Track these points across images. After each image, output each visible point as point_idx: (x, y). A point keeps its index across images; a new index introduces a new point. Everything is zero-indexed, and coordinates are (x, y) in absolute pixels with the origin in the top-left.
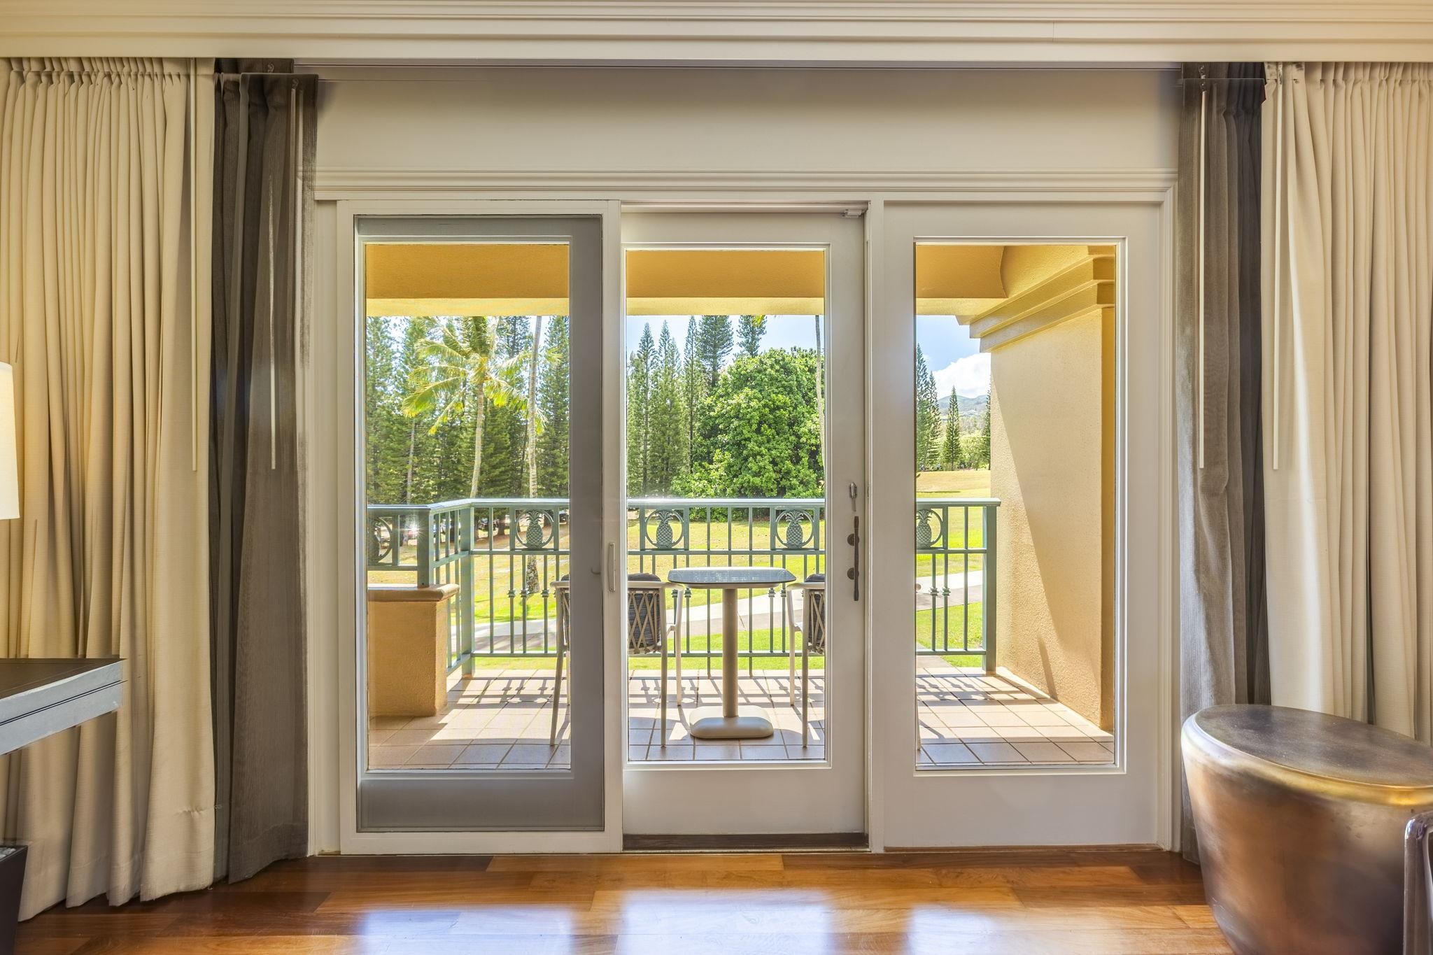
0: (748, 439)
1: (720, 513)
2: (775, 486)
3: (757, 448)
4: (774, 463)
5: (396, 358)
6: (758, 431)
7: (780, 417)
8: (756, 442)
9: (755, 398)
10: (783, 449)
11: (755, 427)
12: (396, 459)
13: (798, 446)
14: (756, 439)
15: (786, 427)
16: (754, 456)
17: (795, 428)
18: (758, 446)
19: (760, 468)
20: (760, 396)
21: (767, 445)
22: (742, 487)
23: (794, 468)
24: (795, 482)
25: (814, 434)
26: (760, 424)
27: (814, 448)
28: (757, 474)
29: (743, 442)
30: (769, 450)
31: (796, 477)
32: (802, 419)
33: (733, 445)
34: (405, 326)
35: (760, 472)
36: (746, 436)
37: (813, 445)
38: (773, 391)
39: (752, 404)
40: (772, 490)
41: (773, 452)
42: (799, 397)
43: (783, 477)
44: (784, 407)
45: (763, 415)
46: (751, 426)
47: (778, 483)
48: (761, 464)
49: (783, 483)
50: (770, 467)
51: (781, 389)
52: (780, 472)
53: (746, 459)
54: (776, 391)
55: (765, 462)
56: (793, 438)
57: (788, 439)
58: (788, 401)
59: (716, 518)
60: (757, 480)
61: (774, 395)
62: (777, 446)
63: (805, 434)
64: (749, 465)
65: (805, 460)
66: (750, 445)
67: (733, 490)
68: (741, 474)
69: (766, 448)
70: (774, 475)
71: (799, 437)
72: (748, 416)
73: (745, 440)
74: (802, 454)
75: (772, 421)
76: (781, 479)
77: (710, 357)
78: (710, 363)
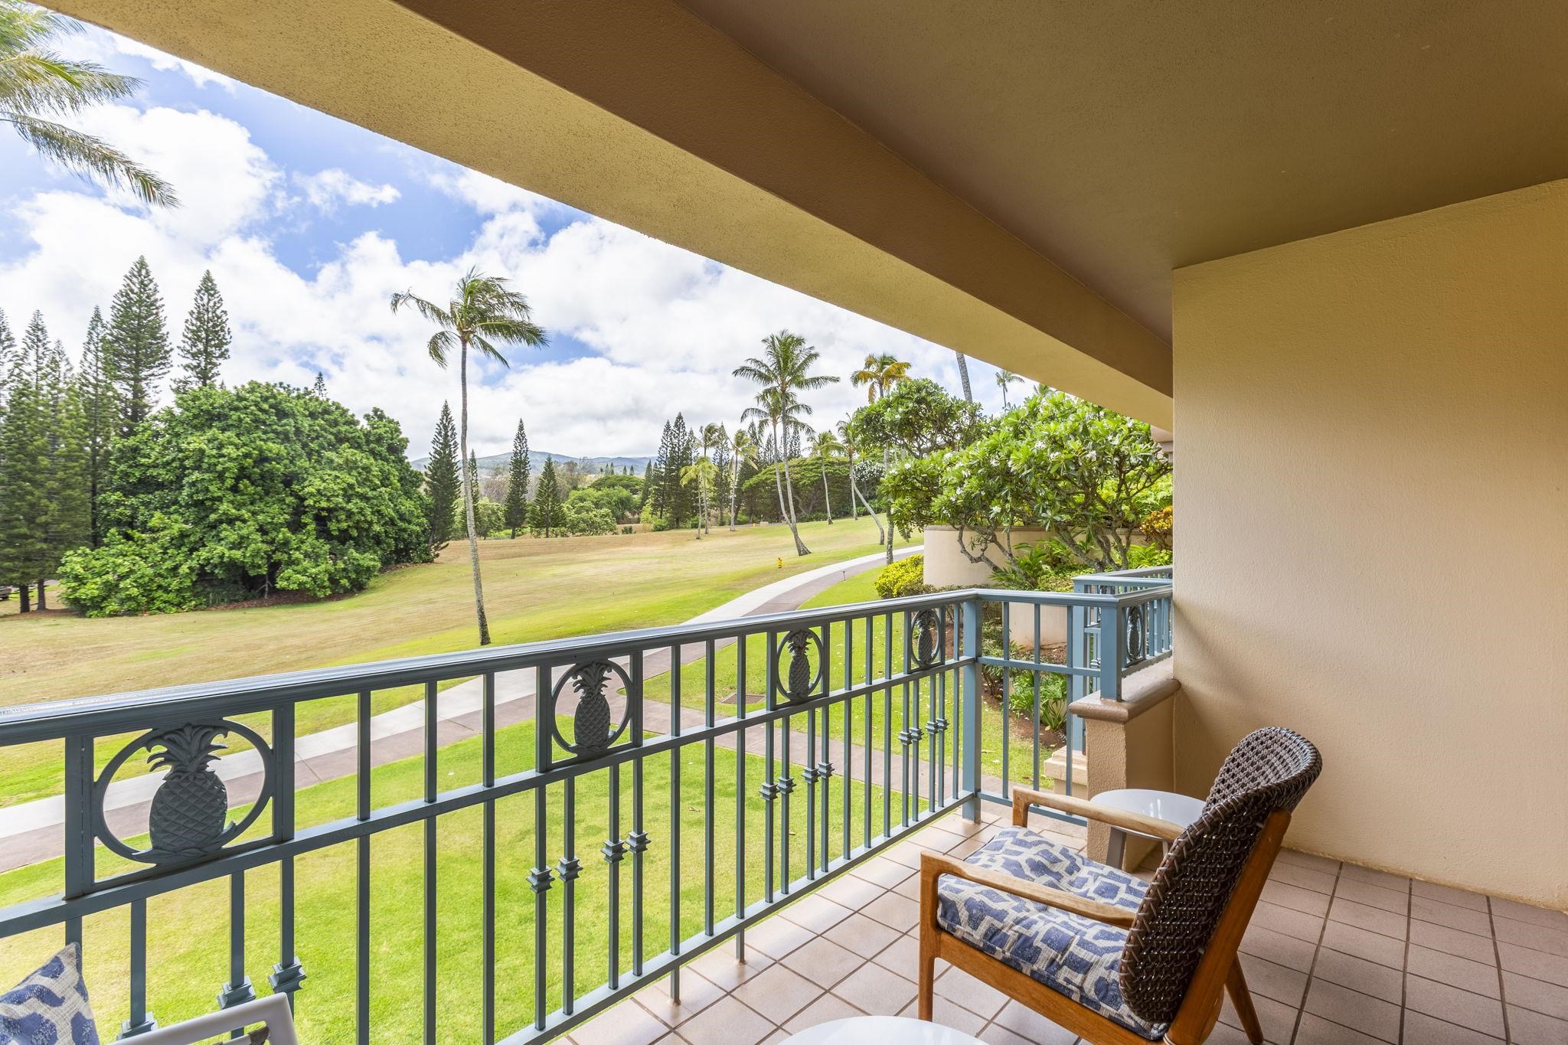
0: (220, 499)
1: (165, 602)
2: (265, 561)
3: (234, 511)
4: (262, 530)
6: (234, 489)
7: (271, 472)
8: (232, 502)
9: (231, 444)
10: (276, 512)
11: (229, 483)
13: (299, 510)
14: (232, 498)
15: (281, 485)
16: (231, 521)
17: (296, 487)
18: (235, 508)
19: (242, 537)
20: (237, 441)
21: (252, 508)
22: (209, 563)
23: (294, 537)
24: (297, 555)
25: (325, 495)
26: (238, 479)
27: (324, 514)
28: (235, 546)
29: (208, 503)
30: (254, 513)
31: (297, 549)
32: (305, 476)
33: (188, 506)
35: (240, 543)
36: (215, 495)
37: (323, 509)
38: (259, 437)
39: (224, 451)
40: (259, 567)
41: (260, 517)
42: (298, 446)
43: (277, 549)
44: (279, 458)
45: (242, 468)
46: (223, 482)
47: (269, 557)
48: (244, 532)
49: (278, 556)
50: (258, 537)
51: (271, 435)
52: (272, 542)
53: (213, 526)
54: (264, 437)
55: (249, 529)
56: (290, 500)
57: (284, 500)
58: (284, 452)
59: (159, 609)
60: (237, 554)
61: (262, 443)
62: (266, 509)
63: (312, 495)
64: (223, 534)
65: (312, 527)
66: (224, 507)
67: (189, 568)
68: (204, 546)
69: (249, 511)
70: (265, 547)
71: (302, 499)
72: (219, 468)
73: (214, 499)
74: (305, 519)
75: (257, 476)
76: (274, 552)
77: (129, 378)
78: (128, 387)
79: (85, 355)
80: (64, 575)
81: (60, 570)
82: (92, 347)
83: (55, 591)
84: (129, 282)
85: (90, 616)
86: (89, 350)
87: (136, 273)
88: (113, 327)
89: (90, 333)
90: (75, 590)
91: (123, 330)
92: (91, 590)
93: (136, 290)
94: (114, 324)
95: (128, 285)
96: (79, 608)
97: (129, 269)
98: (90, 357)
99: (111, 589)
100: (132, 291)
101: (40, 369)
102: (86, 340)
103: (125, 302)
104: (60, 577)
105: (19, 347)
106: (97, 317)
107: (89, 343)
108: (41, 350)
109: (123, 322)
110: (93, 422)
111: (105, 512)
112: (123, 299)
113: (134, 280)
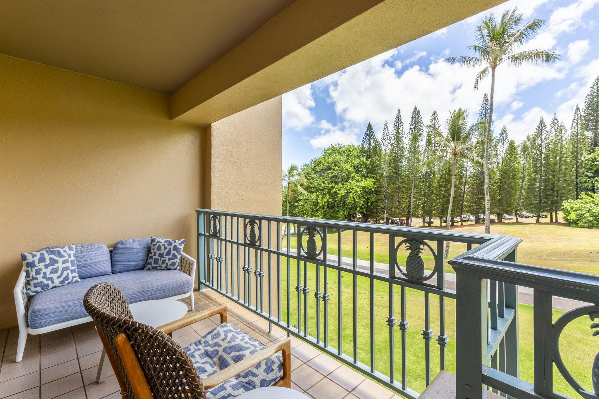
5: (406, 151)
12: (407, 191)
34: (409, 137)
77: (592, 129)
78: (592, 133)
79: (572, 124)
80: (563, 209)
81: (562, 207)
82: (575, 121)
83: (561, 215)
84: (592, 89)
85: (573, 227)
86: (574, 122)
87: (595, 84)
88: (586, 110)
89: (574, 115)
90: (567, 216)
91: (590, 110)
92: (573, 216)
93: (595, 91)
94: (586, 108)
95: (592, 90)
96: (569, 223)
97: (592, 84)
98: (575, 125)
99: (581, 217)
100: (594, 92)
101: (556, 134)
102: (573, 118)
103: (591, 98)
104: (562, 210)
105: (548, 129)
106: (578, 109)
107: (574, 119)
108: (556, 127)
109: (589, 107)
110: (576, 150)
111: (581, 185)
112: (589, 97)
113: (595, 87)
